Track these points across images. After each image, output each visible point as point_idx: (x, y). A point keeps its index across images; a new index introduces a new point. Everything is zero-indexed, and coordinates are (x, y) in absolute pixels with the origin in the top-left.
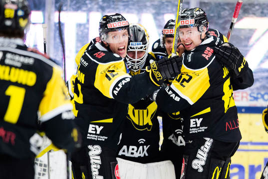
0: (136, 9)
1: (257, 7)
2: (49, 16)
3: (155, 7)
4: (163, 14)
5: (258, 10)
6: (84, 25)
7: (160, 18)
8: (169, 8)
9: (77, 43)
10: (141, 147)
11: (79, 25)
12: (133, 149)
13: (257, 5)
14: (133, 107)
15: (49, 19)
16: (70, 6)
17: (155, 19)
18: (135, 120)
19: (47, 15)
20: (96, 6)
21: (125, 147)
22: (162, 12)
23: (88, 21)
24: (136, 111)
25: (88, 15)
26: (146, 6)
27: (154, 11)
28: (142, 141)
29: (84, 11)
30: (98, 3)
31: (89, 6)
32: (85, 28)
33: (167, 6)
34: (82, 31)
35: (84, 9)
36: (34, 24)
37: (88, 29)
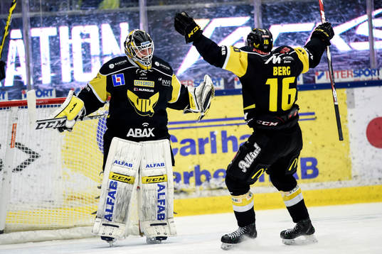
0: (96, 21)
1: (194, 11)
2: (27, 32)
3: (111, 18)
4: (119, 23)
5: (195, 13)
6: (56, 37)
7: (116, 26)
8: (123, 18)
9: (50, 52)
10: (145, 130)
11: (51, 38)
12: (138, 131)
13: (194, 9)
14: (137, 97)
15: (27, 35)
16: (43, 22)
17: (112, 27)
18: (138, 107)
19: (24, 31)
20: (63, 21)
21: (131, 130)
22: (117, 21)
23: (58, 33)
24: (140, 100)
25: (58, 29)
26: (104, 18)
27: (111, 22)
28: (145, 124)
29: (54, 26)
30: (65, 19)
31: (58, 21)
32: (56, 39)
33: (121, 16)
34: (54, 42)
35: (54, 24)
36: (14, 40)
37: (59, 40)
